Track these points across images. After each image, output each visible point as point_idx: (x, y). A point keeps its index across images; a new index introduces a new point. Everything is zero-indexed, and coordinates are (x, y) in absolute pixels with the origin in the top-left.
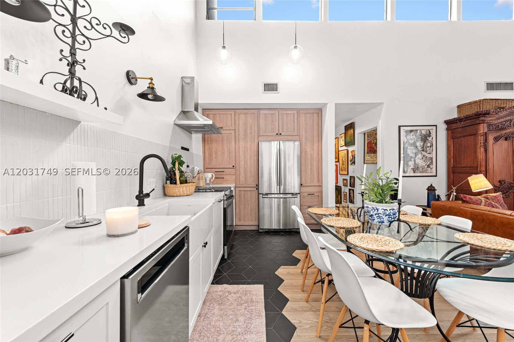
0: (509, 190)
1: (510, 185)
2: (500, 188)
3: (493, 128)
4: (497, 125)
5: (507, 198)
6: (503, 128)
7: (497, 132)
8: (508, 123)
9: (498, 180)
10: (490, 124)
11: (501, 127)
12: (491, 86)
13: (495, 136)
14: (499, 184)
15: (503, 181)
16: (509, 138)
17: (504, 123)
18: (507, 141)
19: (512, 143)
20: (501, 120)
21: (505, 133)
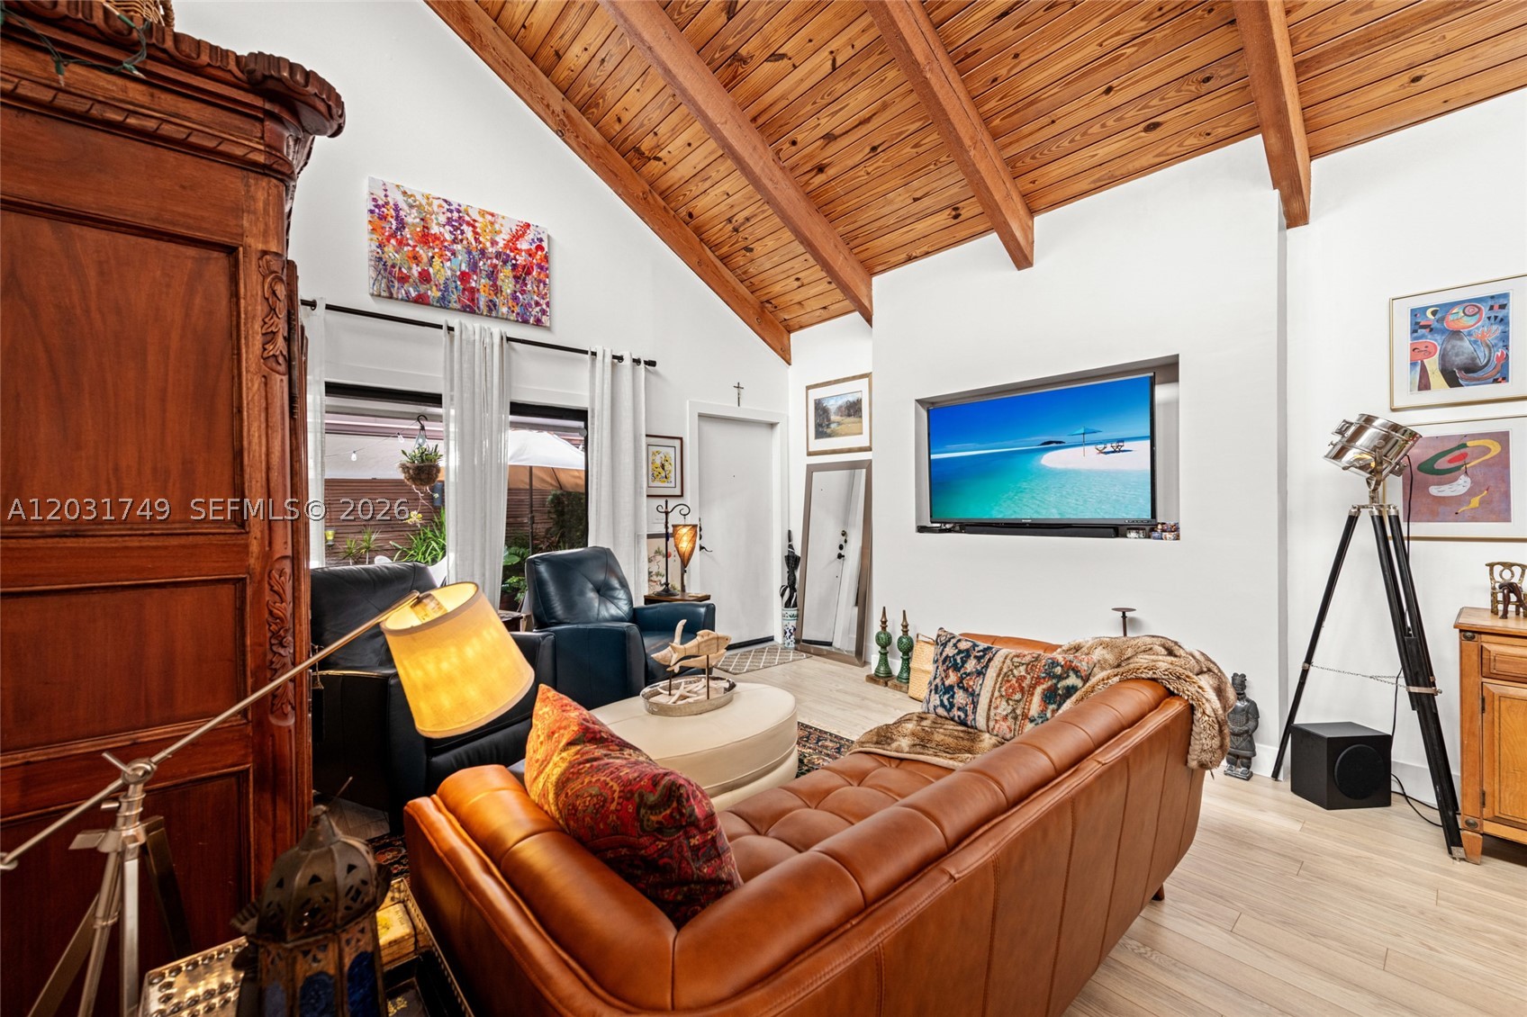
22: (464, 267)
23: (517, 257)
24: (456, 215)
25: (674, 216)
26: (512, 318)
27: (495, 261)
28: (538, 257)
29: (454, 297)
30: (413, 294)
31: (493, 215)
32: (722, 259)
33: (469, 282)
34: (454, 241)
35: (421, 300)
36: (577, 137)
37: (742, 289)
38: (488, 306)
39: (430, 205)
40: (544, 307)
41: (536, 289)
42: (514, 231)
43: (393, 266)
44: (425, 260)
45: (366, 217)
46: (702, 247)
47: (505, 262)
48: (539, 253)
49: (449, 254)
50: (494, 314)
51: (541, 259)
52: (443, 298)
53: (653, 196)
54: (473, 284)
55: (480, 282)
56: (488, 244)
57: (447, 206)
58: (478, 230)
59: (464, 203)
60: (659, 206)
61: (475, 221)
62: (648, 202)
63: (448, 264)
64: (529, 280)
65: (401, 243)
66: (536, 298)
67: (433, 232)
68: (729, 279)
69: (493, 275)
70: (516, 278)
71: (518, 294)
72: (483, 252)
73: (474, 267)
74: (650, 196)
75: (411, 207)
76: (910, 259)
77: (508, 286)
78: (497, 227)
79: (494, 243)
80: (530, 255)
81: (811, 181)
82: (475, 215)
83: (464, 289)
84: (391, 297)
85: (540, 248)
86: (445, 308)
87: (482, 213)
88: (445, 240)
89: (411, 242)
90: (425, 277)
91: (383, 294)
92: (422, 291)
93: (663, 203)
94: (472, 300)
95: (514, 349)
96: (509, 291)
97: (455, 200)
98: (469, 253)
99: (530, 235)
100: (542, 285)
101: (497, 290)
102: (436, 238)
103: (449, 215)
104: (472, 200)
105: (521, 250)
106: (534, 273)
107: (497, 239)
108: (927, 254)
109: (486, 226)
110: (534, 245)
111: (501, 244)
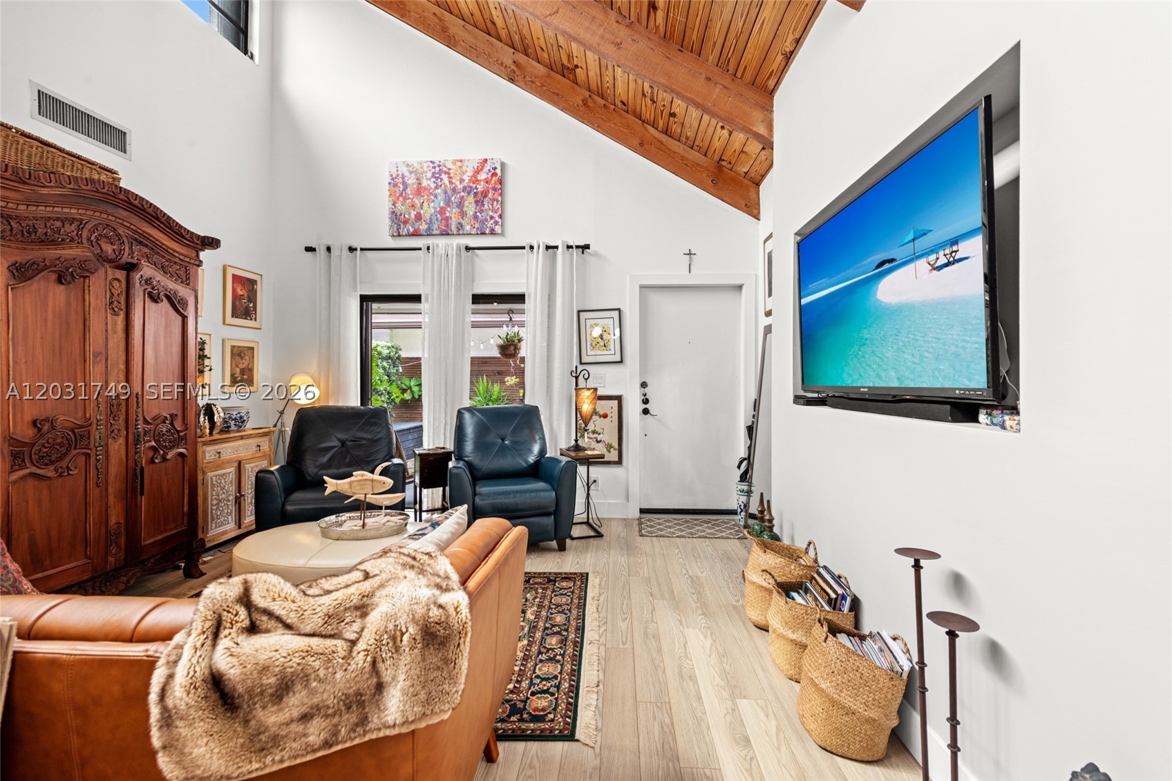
0: (68, 451)
1: (74, 433)
2: (36, 448)
3: (11, 230)
4: (31, 223)
5: (60, 476)
6: (52, 241)
7: (25, 249)
8: (71, 229)
9: (28, 417)
11: (46, 234)
13: (19, 259)
14: (31, 432)
15: (46, 420)
16: (69, 278)
17: (58, 224)
18: (62, 287)
19: (80, 294)
20: (42, 210)
21: (58, 256)
22: (442, 204)
23: (478, 186)
24: (437, 169)
25: (614, 110)
26: (473, 233)
27: (462, 194)
28: (493, 182)
29: (436, 226)
30: (411, 230)
31: (461, 161)
32: (666, 132)
33: (445, 214)
34: (436, 188)
35: (416, 234)
36: (525, 77)
37: (694, 156)
38: (458, 228)
39: (422, 168)
40: (497, 219)
41: (491, 206)
42: (476, 167)
43: (401, 215)
44: (419, 205)
45: (387, 187)
46: (645, 128)
47: (469, 193)
48: (494, 178)
49: (432, 197)
50: (461, 232)
51: (495, 183)
52: (429, 228)
53: (593, 100)
54: (448, 214)
55: (452, 212)
56: (458, 183)
57: (432, 165)
58: (452, 175)
59: (442, 159)
60: (600, 107)
61: (449, 169)
62: (588, 107)
63: (432, 204)
64: (486, 201)
65: (405, 199)
66: (491, 213)
67: (423, 185)
68: (676, 149)
69: (460, 205)
70: (477, 202)
71: (478, 214)
72: (454, 190)
73: (448, 202)
74: (590, 100)
75: (411, 173)
76: (789, 57)
77: (470, 208)
78: (464, 169)
79: (462, 181)
80: (487, 182)
81: (657, 24)
82: (449, 165)
83: (442, 219)
84: (399, 235)
85: (494, 174)
86: (430, 235)
87: (454, 162)
88: (431, 188)
89: (411, 196)
90: (419, 217)
91: (395, 234)
92: (416, 227)
93: (603, 102)
94: (447, 226)
95: (477, 255)
96: (471, 213)
97: (436, 160)
98: (446, 193)
99: (488, 167)
100: (495, 203)
101: (463, 214)
102: (425, 188)
103: (433, 170)
104: (445, 155)
105: (481, 180)
106: (490, 195)
107: (464, 177)
108: (798, 42)
109: (457, 170)
110: (490, 174)
111: (467, 181)
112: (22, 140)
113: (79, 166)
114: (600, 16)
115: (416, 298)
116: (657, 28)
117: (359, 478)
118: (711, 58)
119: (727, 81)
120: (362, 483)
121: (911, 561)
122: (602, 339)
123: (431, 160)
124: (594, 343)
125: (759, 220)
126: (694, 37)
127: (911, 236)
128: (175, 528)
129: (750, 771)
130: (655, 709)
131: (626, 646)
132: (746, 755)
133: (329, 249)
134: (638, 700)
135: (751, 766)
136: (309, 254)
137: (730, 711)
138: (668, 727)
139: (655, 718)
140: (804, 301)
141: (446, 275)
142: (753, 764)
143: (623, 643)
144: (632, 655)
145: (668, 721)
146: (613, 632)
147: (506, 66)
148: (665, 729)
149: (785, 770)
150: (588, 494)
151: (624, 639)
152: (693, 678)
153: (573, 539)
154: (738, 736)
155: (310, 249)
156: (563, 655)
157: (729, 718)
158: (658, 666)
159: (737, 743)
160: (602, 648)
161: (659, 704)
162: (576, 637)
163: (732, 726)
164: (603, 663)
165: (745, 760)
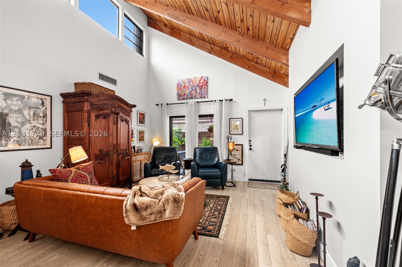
0: (106, 157)
1: (107, 153)
2: (100, 156)
3: (95, 108)
4: (98, 105)
5: (104, 163)
6: (103, 109)
7: (98, 112)
8: (106, 106)
9: (98, 149)
10: (93, 103)
11: (101, 108)
12: (102, 77)
13: (97, 114)
14: (99, 153)
15: (101, 150)
16: (106, 117)
17: (104, 105)
18: (104, 120)
19: (108, 121)
20: (101, 103)
21: (103, 113)
22: (191, 90)
23: (200, 84)
24: (189, 80)
25: (240, 58)
26: (199, 98)
27: (196, 87)
28: (204, 83)
29: (189, 96)
30: (183, 98)
31: (196, 78)
32: (257, 63)
33: (191, 93)
34: (189, 86)
35: (184, 99)
36: (213, 52)
37: (266, 69)
38: (195, 97)
39: (185, 80)
40: (206, 93)
41: (204, 90)
42: (200, 79)
43: (180, 94)
44: (184, 91)
45: (176, 87)
46: (250, 62)
47: (198, 87)
48: (205, 82)
49: (188, 88)
50: (196, 98)
51: (205, 83)
52: (187, 97)
53: (234, 56)
54: (192, 93)
55: (193, 92)
56: (195, 84)
57: (188, 80)
58: (193, 82)
59: (191, 78)
60: (236, 58)
61: (193, 80)
62: (232, 58)
63: (188, 90)
64: (203, 88)
65: (181, 89)
66: (204, 92)
67: (186, 85)
68: (260, 68)
69: (196, 90)
70: (200, 89)
71: (200, 92)
72: (194, 86)
73: (192, 89)
74: (233, 56)
75: (182, 82)
76: (292, 39)
77: (198, 91)
78: (196, 80)
79: (196, 83)
80: (203, 83)
81: (250, 34)
82: (193, 79)
83: (191, 94)
84: (179, 100)
85: (205, 81)
86: (187, 99)
87: (194, 78)
88: (188, 86)
89: (182, 89)
90: (184, 94)
91: (178, 99)
92: (184, 97)
93: (237, 56)
94: (192, 96)
95: (200, 104)
96: (199, 92)
97: (189, 78)
98: (192, 87)
99: (203, 78)
100: (205, 89)
101: (196, 92)
102: (186, 86)
103: (188, 81)
104: (191, 77)
105: (201, 83)
106: (204, 87)
107: (196, 82)
108: (294, 35)
109: (195, 80)
110: (204, 81)
111: (197, 83)
112: (97, 86)
113: (107, 91)
114: (233, 34)
115: (184, 117)
116: (250, 35)
117: (167, 166)
118: (267, 41)
119: (273, 48)
120: (168, 167)
121: (315, 197)
122: (236, 127)
123: (188, 78)
124: (234, 128)
125: (288, 88)
126: (262, 36)
127: (320, 100)
128: (127, 176)
129: (266, 253)
130: (242, 234)
131: (237, 217)
132: (266, 249)
133: (162, 104)
134: (238, 231)
135: (267, 251)
136: (157, 106)
137: (264, 237)
138: (245, 238)
139: (241, 236)
140: (296, 116)
141: (192, 110)
142: (268, 251)
143: (236, 216)
144: (238, 219)
145: (245, 237)
146: (234, 213)
147: (208, 49)
148: (244, 239)
149: (277, 254)
150: (232, 173)
151: (237, 215)
152: (255, 227)
153: (227, 186)
154: (265, 244)
155: (157, 105)
156: (218, 217)
157: (263, 239)
158: (245, 223)
159: (264, 245)
160: (230, 217)
161: (243, 232)
162: (223, 213)
163: (264, 241)
164: (229, 220)
165: (266, 250)
